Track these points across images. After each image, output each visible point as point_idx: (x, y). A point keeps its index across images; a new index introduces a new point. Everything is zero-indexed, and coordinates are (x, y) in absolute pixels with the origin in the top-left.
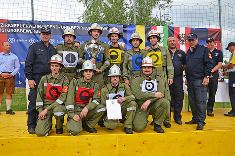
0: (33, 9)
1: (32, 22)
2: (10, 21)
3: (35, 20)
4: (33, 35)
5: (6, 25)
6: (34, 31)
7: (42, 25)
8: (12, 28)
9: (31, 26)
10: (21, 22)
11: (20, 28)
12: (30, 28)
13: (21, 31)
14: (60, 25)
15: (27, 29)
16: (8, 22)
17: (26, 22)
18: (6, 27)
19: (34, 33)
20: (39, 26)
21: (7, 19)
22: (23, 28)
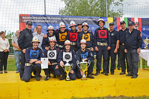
0: (45, 8)
1: (45, 16)
2: (32, 16)
3: (46, 14)
4: (46, 24)
5: (29, 18)
6: (46, 21)
7: (51, 17)
8: (33, 19)
9: (44, 18)
10: (38, 16)
11: (38, 20)
12: (44, 20)
13: (38, 21)
14: (62, 17)
15: (42, 20)
16: (31, 16)
17: (41, 16)
18: (30, 19)
19: (46, 23)
20: (49, 18)
21: (30, 14)
22: (39, 20)
